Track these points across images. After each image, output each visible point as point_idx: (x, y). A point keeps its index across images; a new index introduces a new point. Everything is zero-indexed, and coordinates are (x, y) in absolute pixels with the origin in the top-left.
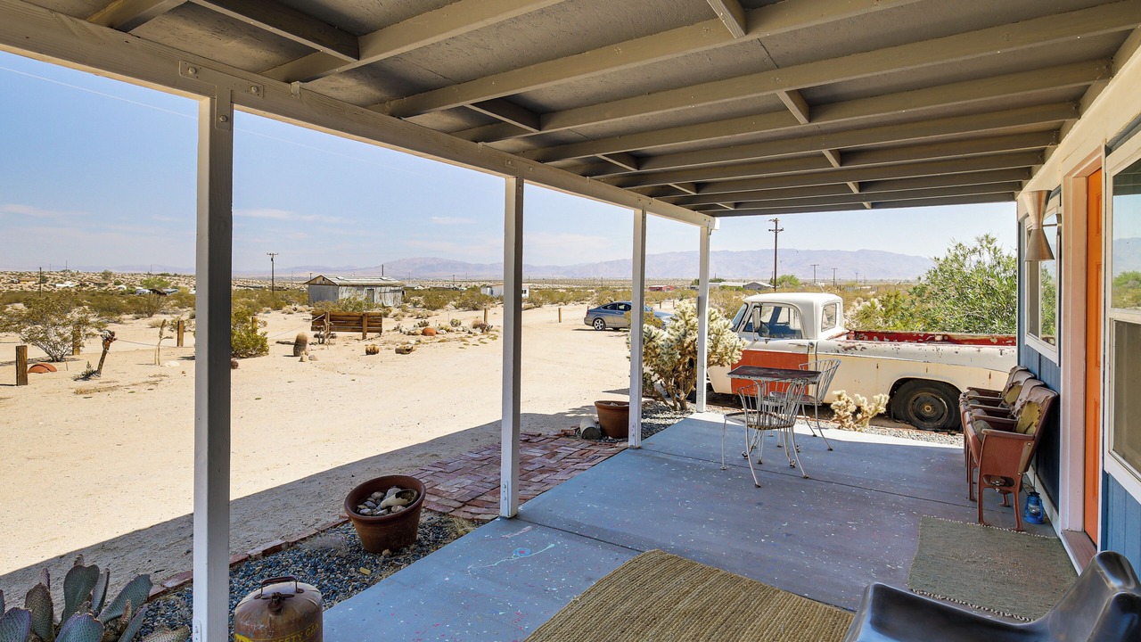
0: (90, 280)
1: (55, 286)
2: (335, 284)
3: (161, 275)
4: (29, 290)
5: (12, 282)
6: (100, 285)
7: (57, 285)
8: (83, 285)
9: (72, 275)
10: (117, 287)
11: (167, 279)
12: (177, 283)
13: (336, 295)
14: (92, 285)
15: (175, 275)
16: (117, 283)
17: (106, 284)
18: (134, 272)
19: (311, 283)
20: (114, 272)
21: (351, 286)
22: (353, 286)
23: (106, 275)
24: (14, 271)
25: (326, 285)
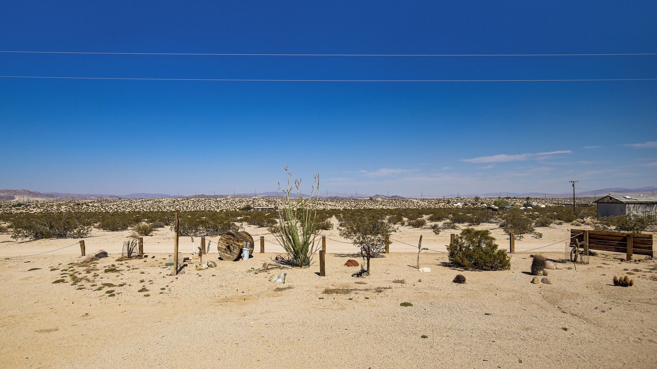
0: (469, 202)
1: (453, 205)
2: (622, 203)
3: (506, 198)
4: (442, 207)
5: (436, 203)
6: (473, 204)
7: (454, 205)
8: (466, 205)
9: (461, 199)
10: (482, 205)
11: (509, 201)
12: (515, 203)
13: (623, 211)
14: (470, 204)
15: (514, 198)
16: (482, 203)
17: (477, 204)
18: (491, 197)
19: (599, 202)
20: (481, 197)
21: (638, 203)
22: (641, 203)
23: (477, 199)
24: (437, 198)
25: (613, 203)
